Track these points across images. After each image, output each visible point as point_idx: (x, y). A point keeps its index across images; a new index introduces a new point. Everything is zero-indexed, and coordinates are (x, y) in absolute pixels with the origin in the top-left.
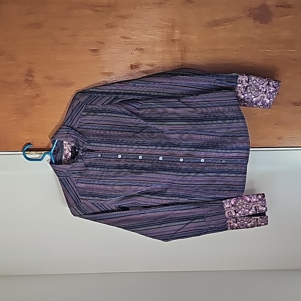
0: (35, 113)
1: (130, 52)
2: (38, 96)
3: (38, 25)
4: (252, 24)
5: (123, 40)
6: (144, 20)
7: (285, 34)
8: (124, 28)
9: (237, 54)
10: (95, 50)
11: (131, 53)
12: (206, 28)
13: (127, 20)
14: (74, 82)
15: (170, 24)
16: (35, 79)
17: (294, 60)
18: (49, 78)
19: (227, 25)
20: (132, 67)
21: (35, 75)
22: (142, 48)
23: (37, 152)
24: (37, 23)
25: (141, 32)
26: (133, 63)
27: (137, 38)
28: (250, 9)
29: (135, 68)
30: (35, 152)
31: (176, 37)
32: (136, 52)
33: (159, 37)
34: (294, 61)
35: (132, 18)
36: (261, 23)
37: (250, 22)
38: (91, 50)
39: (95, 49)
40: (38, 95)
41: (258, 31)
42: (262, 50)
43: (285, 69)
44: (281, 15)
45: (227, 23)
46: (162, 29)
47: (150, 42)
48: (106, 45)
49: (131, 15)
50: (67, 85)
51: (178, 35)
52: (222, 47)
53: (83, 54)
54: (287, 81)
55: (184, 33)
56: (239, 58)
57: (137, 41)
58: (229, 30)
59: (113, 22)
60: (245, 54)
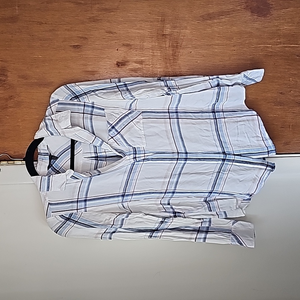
0: (8, 117)
1: (116, 48)
2: (11, 97)
3: (13, 19)
4: (250, 17)
5: (108, 35)
6: (131, 14)
7: (286, 28)
8: (109, 21)
9: (234, 50)
10: (77, 46)
11: (117, 50)
12: (199, 22)
13: (112, 13)
14: (53, 82)
15: (160, 18)
16: (9, 78)
17: (298, 56)
18: (24, 77)
19: (222, 19)
20: (119, 64)
21: (9, 74)
22: (130, 44)
23: (9, 162)
24: (12, 17)
25: (128, 26)
26: (120, 61)
27: (123, 33)
29: (122, 65)
30: (7, 162)
31: (167, 31)
32: (123, 49)
33: (149, 31)
35: (117, 11)
36: (260, 16)
37: (248, 15)
38: (73, 47)
39: (76, 44)
40: (12, 96)
41: (256, 25)
42: (262, 46)
43: (288, 66)
44: (281, 8)
45: (222, 16)
46: (151, 23)
47: (138, 37)
48: (89, 40)
49: (116, 8)
50: (45, 85)
51: (169, 30)
52: (217, 42)
53: (63, 51)
54: (291, 79)
55: (175, 27)
56: (237, 54)
57: (124, 36)
58: (225, 24)
59: (96, 16)
60: (244, 50)
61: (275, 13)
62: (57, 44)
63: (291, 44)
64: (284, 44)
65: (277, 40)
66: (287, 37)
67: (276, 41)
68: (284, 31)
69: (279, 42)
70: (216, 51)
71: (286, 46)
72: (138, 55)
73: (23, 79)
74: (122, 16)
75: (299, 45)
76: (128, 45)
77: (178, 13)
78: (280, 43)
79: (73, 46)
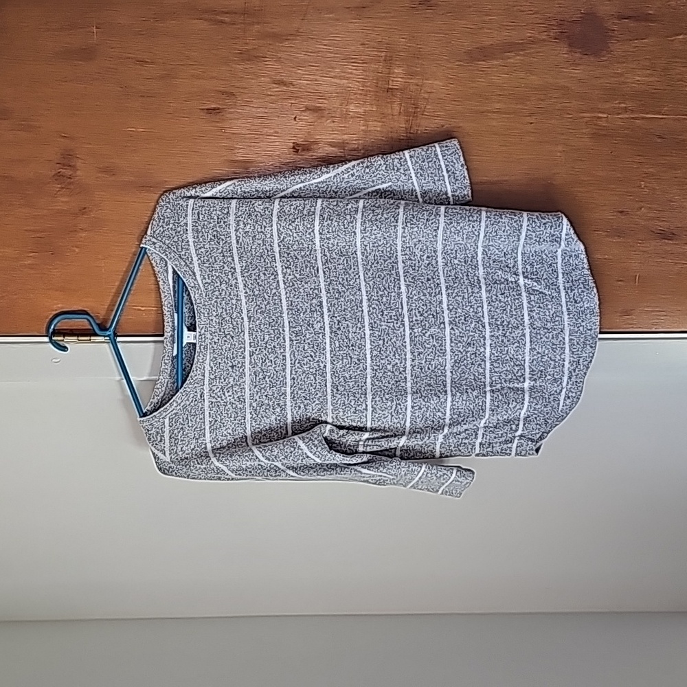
0: (77, 250)
1: (293, 115)
2: (83, 210)
3: (87, 53)
4: (566, 56)
5: (276, 88)
6: (325, 45)
7: (639, 79)
8: (279, 60)
9: (531, 123)
10: (214, 109)
11: (295, 118)
12: (462, 63)
13: (286, 44)
14: (166, 181)
15: (383, 54)
16: (79, 173)
17: (660, 137)
18: (109, 171)
19: (509, 58)
20: (297, 149)
21: (79, 164)
22: (320, 107)
23: (80, 338)
24: (84, 49)
25: (317, 70)
26: (300, 141)
27: (308, 84)
28: (561, 22)
29: (304, 150)
30: (76, 338)
31: (397, 83)
32: (308, 116)
33: (358, 82)
34: (659, 140)
35: (296, 40)
36: (587, 55)
37: (561, 52)
38: (206, 111)
39: (213, 106)
40: (85, 208)
41: (578, 72)
42: (588, 115)
43: (639, 158)
44: (630, 38)
45: (509, 52)
46: (365, 65)
47: (337, 93)
48: (239, 99)
49: (295, 33)
50: (151, 187)
51: (400, 79)
52: (498, 106)
53: (187, 119)
54: (642, 183)
55: (412, 75)
56: (535, 131)
57: (309, 90)
58: (515, 68)
59: (255, 49)
60: (550, 122)
61: (617, 48)
62: (174, 105)
63: (647, 113)
64: (632, 111)
65: (620, 103)
66: (640, 99)
67: (617, 106)
68: (633, 85)
69: (622, 108)
70: (494, 124)
71: (636, 116)
72: (338, 130)
73: (107, 175)
74: (307, 50)
75: (663, 115)
76: (316, 110)
77: (419, 46)
78: (625, 111)
79: (208, 109)
